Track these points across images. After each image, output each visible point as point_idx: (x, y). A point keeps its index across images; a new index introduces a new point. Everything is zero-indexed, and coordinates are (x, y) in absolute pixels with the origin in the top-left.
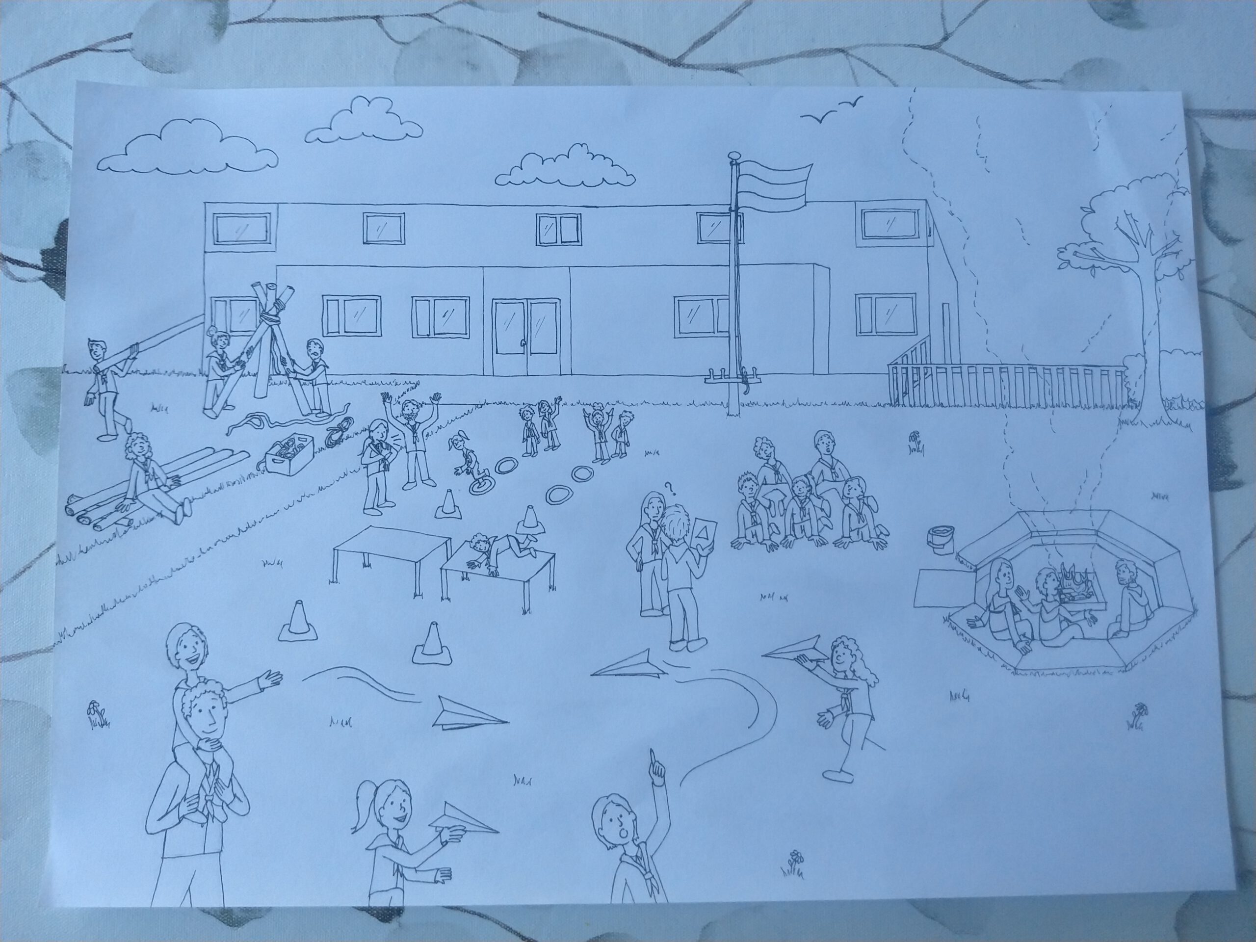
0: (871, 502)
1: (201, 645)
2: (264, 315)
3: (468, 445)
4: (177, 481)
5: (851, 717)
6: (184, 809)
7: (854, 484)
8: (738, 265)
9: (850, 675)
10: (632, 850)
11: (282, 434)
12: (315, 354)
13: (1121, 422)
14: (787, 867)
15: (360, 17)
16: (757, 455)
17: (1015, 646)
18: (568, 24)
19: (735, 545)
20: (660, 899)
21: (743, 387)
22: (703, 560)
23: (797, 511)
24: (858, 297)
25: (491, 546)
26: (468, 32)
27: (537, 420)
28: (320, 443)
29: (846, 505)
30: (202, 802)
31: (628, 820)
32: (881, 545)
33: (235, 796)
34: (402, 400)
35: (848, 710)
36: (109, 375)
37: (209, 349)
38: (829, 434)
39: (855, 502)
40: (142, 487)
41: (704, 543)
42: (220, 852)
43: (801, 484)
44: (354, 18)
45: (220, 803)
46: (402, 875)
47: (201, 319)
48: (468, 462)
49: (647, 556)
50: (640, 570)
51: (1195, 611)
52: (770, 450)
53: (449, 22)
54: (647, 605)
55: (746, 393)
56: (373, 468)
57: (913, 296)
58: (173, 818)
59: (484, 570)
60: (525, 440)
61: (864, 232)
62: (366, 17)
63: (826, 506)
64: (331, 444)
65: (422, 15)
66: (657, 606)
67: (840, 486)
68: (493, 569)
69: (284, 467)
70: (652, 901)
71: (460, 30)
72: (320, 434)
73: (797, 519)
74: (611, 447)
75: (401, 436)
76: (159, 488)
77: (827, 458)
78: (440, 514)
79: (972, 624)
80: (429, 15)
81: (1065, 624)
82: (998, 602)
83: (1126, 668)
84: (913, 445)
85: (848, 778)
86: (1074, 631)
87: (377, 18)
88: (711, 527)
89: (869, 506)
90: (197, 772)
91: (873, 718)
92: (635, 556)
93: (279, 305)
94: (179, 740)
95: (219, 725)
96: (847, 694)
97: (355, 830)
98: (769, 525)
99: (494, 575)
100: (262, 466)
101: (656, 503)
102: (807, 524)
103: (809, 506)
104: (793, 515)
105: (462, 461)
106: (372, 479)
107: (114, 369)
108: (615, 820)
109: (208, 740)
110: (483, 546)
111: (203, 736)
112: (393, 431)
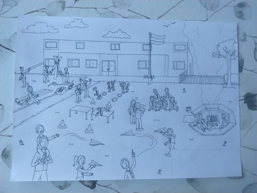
0: (175, 102)
1: (43, 129)
2: (56, 63)
3: (97, 89)
4: (38, 96)
5: (171, 143)
6: (39, 162)
7: (172, 98)
8: (150, 55)
9: (171, 135)
10: (128, 169)
11: (59, 87)
12: (66, 71)
13: (223, 87)
14: (158, 172)
15: (92, 8)
16: (154, 92)
17: (202, 130)
18: (134, 12)
19: (149, 110)
20: (134, 179)
21: (151, 79)
22: (143, 113)
23: (161, 103)
24: (174, 62)
25: (101, 109)
26: (114, 13)
27: (111, 85)
28: (67, 88)
29: (171, 102)
30: (43, 160)
31: (128, 163)
32: (177, 110)
33: (50, 159)
34: (84, 80)
35: (170, 142)
36: (24, 74)
37: (45, 69)
38: (168, 89)
39: (172, 102)
40: (31, 97)
41: (143, 110)
42: (47, 170)
43: (162, 98)
44: (91, 8)
45: (47, 160)
46: (83, 174)
47: (43, 63)
48: (97, 92)
49: (132, 112)
50: (130, 115)
51: (236, 124)
52: (156, 91)
53: (110, 10)
54: (132, 122)
55: (152, 80)
56: (78, 94)
57: (184, 62)
58: (37, 163)
59: (100, 114)
60: (108, 89)
61: (175, 49)
62: (93, 8)
63: (167, 103)
64: (69, 89)
65: (105, 8)
66: (134, 122)
67: (170, 99)
68: (102, 114)
69: (60, 93)
70: (132, 179)
71: (112, 12)
72: (67, 87)
73: (161, 105)
74: (125, 90)
75: (83, 87)
76: (34, 97)
77: (167, 93)
78: (91, 103)
79: (194, 126)
80: (106, 9)
81: (212, 126)
82: (199, 121)
83: (223, 134)
84: (184, 91)
85: (170, 155)
86: (213, 127)
87: (96, 8)
88: (144, 106)
89: (175, 103)
90: (42, 154)
91: (175, 144)
92: (130, 112)
93: (59, 61)
94: (38, 148)
95: (46, 145)
96: (170, 139)
97: (74, 166)
98: (156, 106)
99: (102, 115)
100: (55, 93)
101: (134, 101)
102: (163, 106)
103: (164, 102)
104: (160, 104)
105: (96, 93)
106: (78, 96)
107: (25, 73)
108: (125, 163)
109: (44, 148)
110: (100, 110)
111: (43, 147)
112: (82, 86)
